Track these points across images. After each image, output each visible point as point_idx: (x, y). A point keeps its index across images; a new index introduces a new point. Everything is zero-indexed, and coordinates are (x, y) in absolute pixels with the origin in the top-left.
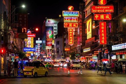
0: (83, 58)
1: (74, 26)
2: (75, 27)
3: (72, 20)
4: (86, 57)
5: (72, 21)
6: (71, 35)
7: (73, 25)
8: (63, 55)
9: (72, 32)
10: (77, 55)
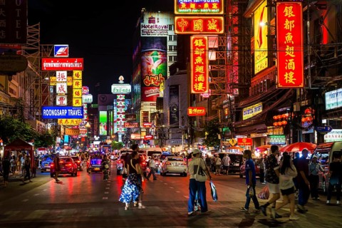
0: (245, 141)
1: (210, 28)
2: (215, 31)
3: (203, 7)
4: (253, 136)
5: (204, 10)
6: (199, 60)
7: (205, 23)
8: (186, 132)
9: (205, 51)
10: (224, 130)
